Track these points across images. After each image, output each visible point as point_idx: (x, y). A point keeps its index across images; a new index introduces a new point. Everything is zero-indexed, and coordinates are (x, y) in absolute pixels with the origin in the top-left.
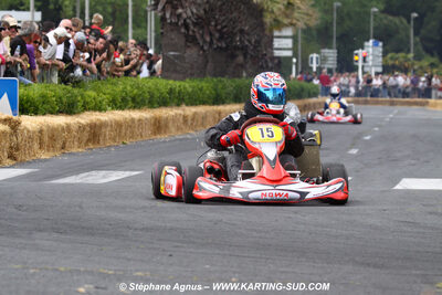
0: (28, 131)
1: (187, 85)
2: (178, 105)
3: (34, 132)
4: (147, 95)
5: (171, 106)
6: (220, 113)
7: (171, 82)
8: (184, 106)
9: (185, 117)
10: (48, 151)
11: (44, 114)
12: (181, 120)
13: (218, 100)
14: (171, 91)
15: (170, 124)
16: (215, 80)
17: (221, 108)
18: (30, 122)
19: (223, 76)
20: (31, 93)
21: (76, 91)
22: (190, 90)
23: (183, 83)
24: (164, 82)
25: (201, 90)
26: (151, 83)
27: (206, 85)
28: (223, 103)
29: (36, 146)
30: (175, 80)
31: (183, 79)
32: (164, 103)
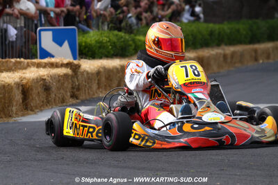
0: (88, 73)
1: (226, 27)
2: (218, 45)
3: (92, 74)
4: (190, 37)
5: (212, 47)
6: (256, 51)
7: (211, 25)
8: (223, 46)
9: (225, 56)
10: (106, 90)
11: (101, 58)
12: (222, 59)
13: (254, 39)
14: (211, 33)
15: (212, 62)
16: (250, 22)
17: (257, 46)
18: (88, 65)
19: (257, 18)
20: (88, 40)
21: (128, 37)
22: (228, 31)
23: (221, 26)
24: (205, 25)
25: (238, 31)
26: (194, 27)
27: (242, 26)
28: (259, 41)
29: (95, 86)
30: (214, 22)
31: (221, 22)
32: (206, 44)
